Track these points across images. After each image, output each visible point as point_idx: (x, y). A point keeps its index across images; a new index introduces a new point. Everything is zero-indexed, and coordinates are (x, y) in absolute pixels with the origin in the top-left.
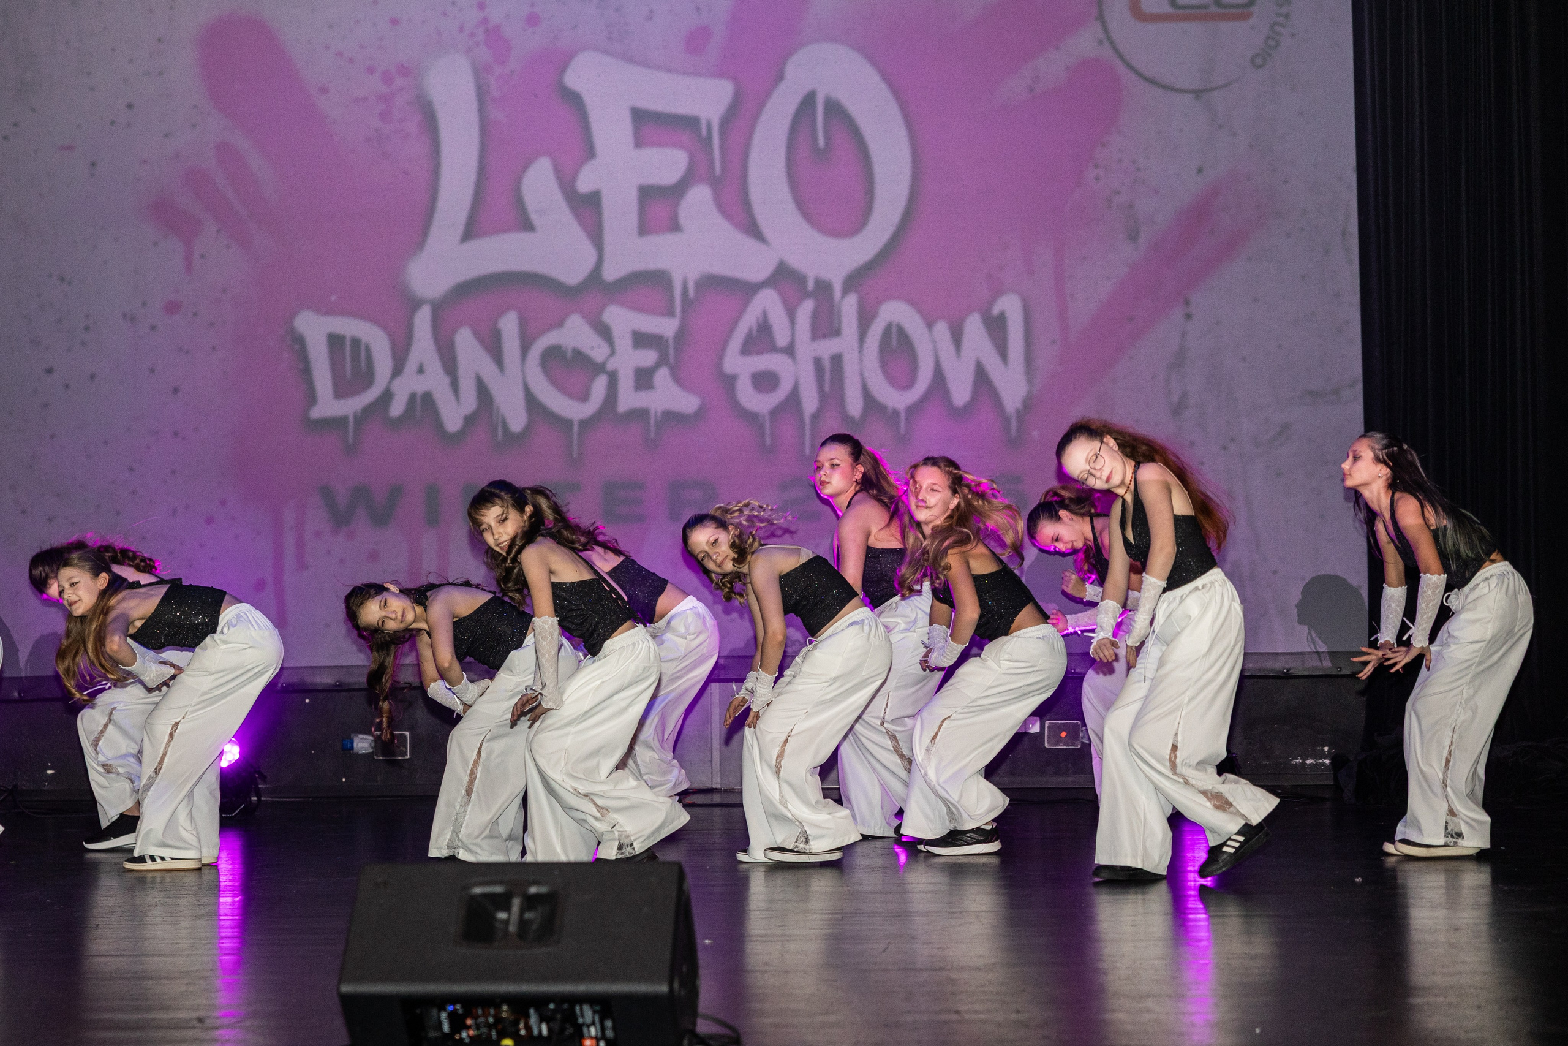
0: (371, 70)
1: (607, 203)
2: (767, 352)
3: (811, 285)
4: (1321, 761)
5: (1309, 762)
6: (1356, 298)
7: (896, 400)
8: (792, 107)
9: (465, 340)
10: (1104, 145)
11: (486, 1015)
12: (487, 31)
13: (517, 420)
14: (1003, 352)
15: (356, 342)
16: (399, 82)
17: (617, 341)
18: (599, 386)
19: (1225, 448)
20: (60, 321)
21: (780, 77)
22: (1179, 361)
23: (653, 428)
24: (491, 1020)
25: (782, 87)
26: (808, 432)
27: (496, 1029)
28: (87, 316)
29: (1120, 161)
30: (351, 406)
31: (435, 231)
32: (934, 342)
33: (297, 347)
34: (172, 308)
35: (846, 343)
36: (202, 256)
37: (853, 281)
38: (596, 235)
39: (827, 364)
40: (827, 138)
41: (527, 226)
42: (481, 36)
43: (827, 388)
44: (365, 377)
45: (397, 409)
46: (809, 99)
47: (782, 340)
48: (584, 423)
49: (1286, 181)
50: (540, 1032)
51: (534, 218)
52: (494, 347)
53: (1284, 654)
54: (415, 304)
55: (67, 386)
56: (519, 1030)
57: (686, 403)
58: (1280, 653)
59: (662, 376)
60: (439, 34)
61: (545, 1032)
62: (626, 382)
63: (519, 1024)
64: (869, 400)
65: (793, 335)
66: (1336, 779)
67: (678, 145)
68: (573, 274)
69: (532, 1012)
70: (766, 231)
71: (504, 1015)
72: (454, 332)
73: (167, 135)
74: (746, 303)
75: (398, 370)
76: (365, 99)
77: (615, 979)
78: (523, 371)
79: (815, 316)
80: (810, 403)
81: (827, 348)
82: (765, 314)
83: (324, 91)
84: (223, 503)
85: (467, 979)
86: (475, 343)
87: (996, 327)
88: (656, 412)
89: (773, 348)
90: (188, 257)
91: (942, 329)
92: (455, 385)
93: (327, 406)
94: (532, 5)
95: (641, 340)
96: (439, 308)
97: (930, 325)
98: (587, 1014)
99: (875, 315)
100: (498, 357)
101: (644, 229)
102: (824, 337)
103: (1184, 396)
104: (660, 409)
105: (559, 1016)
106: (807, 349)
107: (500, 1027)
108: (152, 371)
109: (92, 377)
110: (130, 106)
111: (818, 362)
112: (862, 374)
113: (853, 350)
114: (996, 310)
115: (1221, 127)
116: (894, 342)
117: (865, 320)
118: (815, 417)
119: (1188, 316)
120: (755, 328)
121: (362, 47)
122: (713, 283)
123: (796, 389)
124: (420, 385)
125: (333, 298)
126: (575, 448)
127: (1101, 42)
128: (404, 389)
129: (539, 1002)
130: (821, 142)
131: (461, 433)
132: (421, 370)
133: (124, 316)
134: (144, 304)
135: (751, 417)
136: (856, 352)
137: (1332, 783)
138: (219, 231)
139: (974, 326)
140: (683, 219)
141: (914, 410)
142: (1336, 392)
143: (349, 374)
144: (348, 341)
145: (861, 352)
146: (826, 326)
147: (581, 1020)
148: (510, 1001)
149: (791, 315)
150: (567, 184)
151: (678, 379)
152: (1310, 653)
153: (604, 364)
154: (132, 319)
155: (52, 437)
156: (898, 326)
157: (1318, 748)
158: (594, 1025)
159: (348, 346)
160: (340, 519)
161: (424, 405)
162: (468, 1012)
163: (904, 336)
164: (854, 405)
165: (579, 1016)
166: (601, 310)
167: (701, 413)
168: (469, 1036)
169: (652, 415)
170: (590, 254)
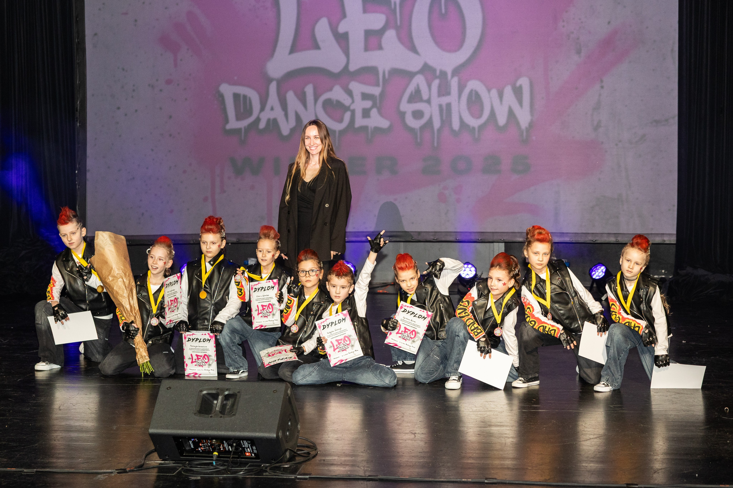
1: (351, 37)
2: (419, 102)
3: (438, 73)
6: (676, 79)
7: (474, 123)
9: (291, 97)
10: (567, 12)
14: (520, 102)
15: (245, 97)
17: (355, 97)
18: (347, 116)
19: (617, 145)
20: (123, 87)
22: (597, 107)
23: (370, 134)
26: (436, 136)
27: (211, 448)
28: (134, 86)
29: (574, 19)
30: (243, 124)
31: (278, 49)
32: (491, 98)
33: (220, 99)
34: (169, 82)
35: (452, 98)
36: (181, 60)
37: (456, 71)
38: (346, 51)
39: (444, 107)
40: (446, 9)
41: (317, 47)
43: (444, 118)
44: (249, 112)
45: (262, 125)
47: (425, 97)
48: (342, 132)
49: (647, 28)
51: (321, 44)
52: (302, 99)
54: (270, 80)
55: (126, 115)
56: (220, 449)
57: (384, 124)
59: (374, 112)
61: (230, 450)
62: (359, 114)
64: (462, 123)
65: (430, 95)
67: (380, 12)
68: (336, 68)
70: (419, 50)
71: (215, 443)
72: (286, 92)
74: (410, 81)
75: (262, 109)
78: (315, 110)
79: (440, 86)
80: (437, 124)
82: (418, 85)
84: (190, 165)
86: (295, 98)
87: (518, 92)
89: (421, 100)
90: (175, 61)
91: (494, 92)
92: (286, 115)
93: (233, 124)
95: (365, 96)
96: (280, 83)
97: (489, 90)
99: (465, 86)
100: (305, 104)
101: (367, 49)
102: (443, 95)
103: (600, 122)
104: (373, 126)
106: (436, 101)
107: (213, 447)
108: (161, 109)
109: (136, 111)
111: (440, 106)
112: (459, 112)
113: (456, 101)
114: (518, 84)
115: (619, 3)
116: (474, 98)
117: (461, 88)
118: (439, 130)
119: (602, 87)
120: (413, 93)
122: (396, 72)
123: (431, 118)
124: (272, 115)
125: (236, 78)
126: (337, 142)
128: (265, 116)
129: (227, 439)
130: (443, 11)
131: (289, 136)
132: (272, 109)
133: (149, 85)
134: (157, 80)
135: (411, 130)
136: (457, 101)
138: (188, 49)
139: (508, 91)
140: (384, 44)
141: (482, 127)
142: (667, 120)
143: (242, 110)
144: (242, 96)
145: (459, 102)
146: (444, 91)
147: (243, 446)
148: (217, 438)
149: (429, 86)
150: (334, 29)
151: (380, 113)
152: (651, 234)
153: (349, 107)
154: (152, 87)
155: (120, 136)
156: (475, 91)
157: (660, 271)
158: (249, 447)
159: (242, 99)
160: (239, 172)
161: (273, 124)
162: (200, 442)
163: (478, 96)
164: (456, 125)
165: (242, 445)
166: (348, 84)
167: (390, 128)
168: (201, 449)
169: (370, 129)
170: (342, 59)
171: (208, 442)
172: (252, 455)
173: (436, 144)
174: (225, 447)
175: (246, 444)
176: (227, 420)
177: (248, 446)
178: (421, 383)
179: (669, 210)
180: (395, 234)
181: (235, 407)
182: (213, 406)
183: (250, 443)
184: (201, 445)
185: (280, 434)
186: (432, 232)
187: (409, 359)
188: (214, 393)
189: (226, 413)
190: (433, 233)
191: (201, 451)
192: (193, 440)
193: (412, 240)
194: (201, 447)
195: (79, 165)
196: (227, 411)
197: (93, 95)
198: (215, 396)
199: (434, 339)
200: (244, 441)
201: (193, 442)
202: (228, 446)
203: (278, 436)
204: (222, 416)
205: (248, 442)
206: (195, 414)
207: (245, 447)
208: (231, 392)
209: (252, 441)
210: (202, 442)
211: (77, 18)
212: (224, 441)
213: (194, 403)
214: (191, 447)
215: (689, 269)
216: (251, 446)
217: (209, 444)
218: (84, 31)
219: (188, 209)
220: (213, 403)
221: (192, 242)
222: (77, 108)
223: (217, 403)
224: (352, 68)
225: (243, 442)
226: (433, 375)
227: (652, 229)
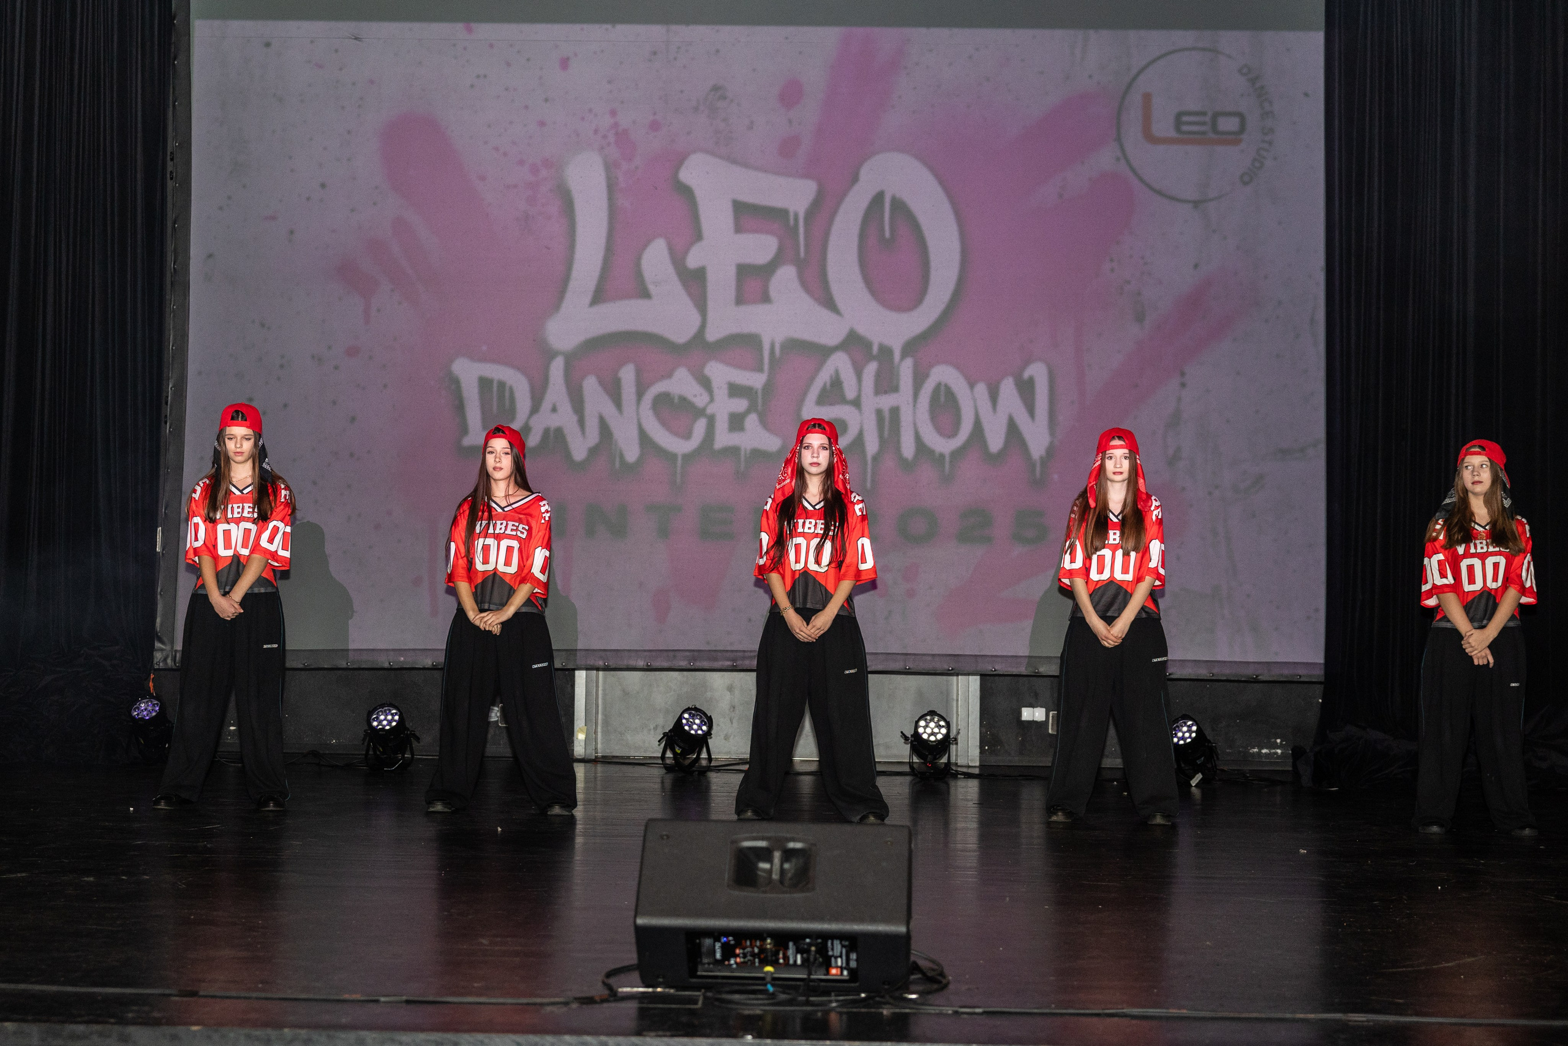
0: (521, 162)
1: (711, 276)
2: (838, 403)
3: (875, 349)
4: (1274, 751)
5: (1264, 751)
6: (1322, 374)
7: (943, 446)
8: (864, 204)
9: (591, 385)
10: (1118, 243)
11: (752, 946)
12: (617, 134)
13: (632, 453)
14: (1031, 410)
15: (502, 385)
16: (544, 173)
17: (716, 391)
18: (700, 428)
19: (1210, 493)
20: (260, 360)
21: (855, 179)
22: (1174, 421)
24: (756, 950)
25: (856, 188)
26: (869, 470)
27: (759, 958)
28: (283, 357)
29: (1131, 256)
31: (569, 295)
32: (975, 400)
33: (453, 387)
34: (352, 352)
35: (902, 398)
36: (379, 310)
37: (911, 347)
38: (701, 304)
39: (887, 415)
40: (892, 230)
41: (645, 294)
42: (612, 138)
43: (886, 433)
44: (508, 414)
45: (534, 440)
46: (879, 198)
47: (850, 394)
48: (687, 457)
49: (1266, 277)
50: (795, 961)
51: (651, 288)
52: (614, 392)
53: (1253, 662)
54: (550, 354)
56: (778, 959)
57: (769, 442)
58: (1251, 662)
59: (752, 420)
60: (578, 135)
61: (799, 962)
62: (722, 424)
63: (779, 954)
64: (921, 446)
65: (860, 390)
66: (1294, 765)
67: (768, 232)
68: (681, 335)
69: (791, 944)
70: (840, 304)
71: (768, 946)
72: (583, 378)
73: (352, 210)
74: (822, 363)
75: (535, 409)
76: (515, 186)
77: (862, 920)
78: (638, 414)
79: (878, 376)
80: (872, 446)
81: (887, 402)
82: (837, 372)
83: (482, 178)
84: (390, 514)
85: (740, 917)
86: (600, 389)
87: (1026, 389)
88: (746, 450)
89: (843, 400)
90: (367, 311)
91: (981, 389)
92: (581, 422)
94: (655, 114)
95: (735, 390)
96: (572, 359)
97: (972, 385)
98: (837, 948)
99: (927, 376)
100: (618, 402)
101: (740, 300)
102: (886, 392)
103: (1178, 450)
104: (749, 447)
105: (813, 948)
106: (871, 402)
107: (762, 956)
108: (334, 403)
109: (285, 406)
110: (323, 186)
111: (879, 413)
112: (915, 424)
113: (908, 404)
114: (1026, 375)
115: (1214, 231)
116: (942, 399)
117: (919, 379)
118: (875, 458)
119: (1183, 385)
120: (828, 384)
121: (514, 143)
122: (796, 346)
123: (860, 434)
124: (554, 421)
125: (485, 348)
126: (679, 476)
127: (1118, 159)
128: (540, 424)
129: (797, 937)
130: (887, 234)
131: (586, 462)
132: (554, 410)
133: (313, 357)
134: (330, 348)
136: (911, 405)
137: (1290, 769)
138: (392, 290)
139: (1008, 388)
140: (773, 293)
141: (957, 454)
142: (1303, 450)
143: (495, 411)
144: (495, 385)
145: (915, 405)
146: (886, 383)
147: (830, 953)
148: (775, 935)
149: (859, 373)
150: (678, 261)
151: (764, 423)
152: (1275, 663)
153: (704, 409)
154: (320, 360)
156: (946, 385)
157: (1273, 740)
158: (841, 956)
159: (495, 389)
161: (556, 438)
162: (738, 944)
163: (950, 394)
164: (908, 449)
165: (830, 949)
166: (703, 366)
168: (736, 963)
169: (743, 453)
170: (694, 319)
171: (756, 946)
172: (842, 974)
173: (869, 485)
174: (788, 957)
176: (799, 896)
177: (841, 953)
179: (1309, 618)
183: (846, 947)
184: (738, 951)
188: (760, 847)
191: (734, 966)
192: (725, 941)
194: (736, 956)
195: (165, 510)
197: (200, 373)
198: (765, 854)
200: (834, 942)
201: (723, 945)
202: (797, 954)
204: (788, 889)
205: (843, 943)
206: (730, 885)
207: (833, 956)
208: (798, 845)
209: (852, 941)
211: (174, 223)
213: (726, 866)
214: (716, 956)
215: (1350, 730)
216: (845, 952)
218: (187, 250)
219: (382, 601)
222: (168, 397)
223: (770, 867)
224: (712, 335)
225: (832, 944)
227: (1276, 654)
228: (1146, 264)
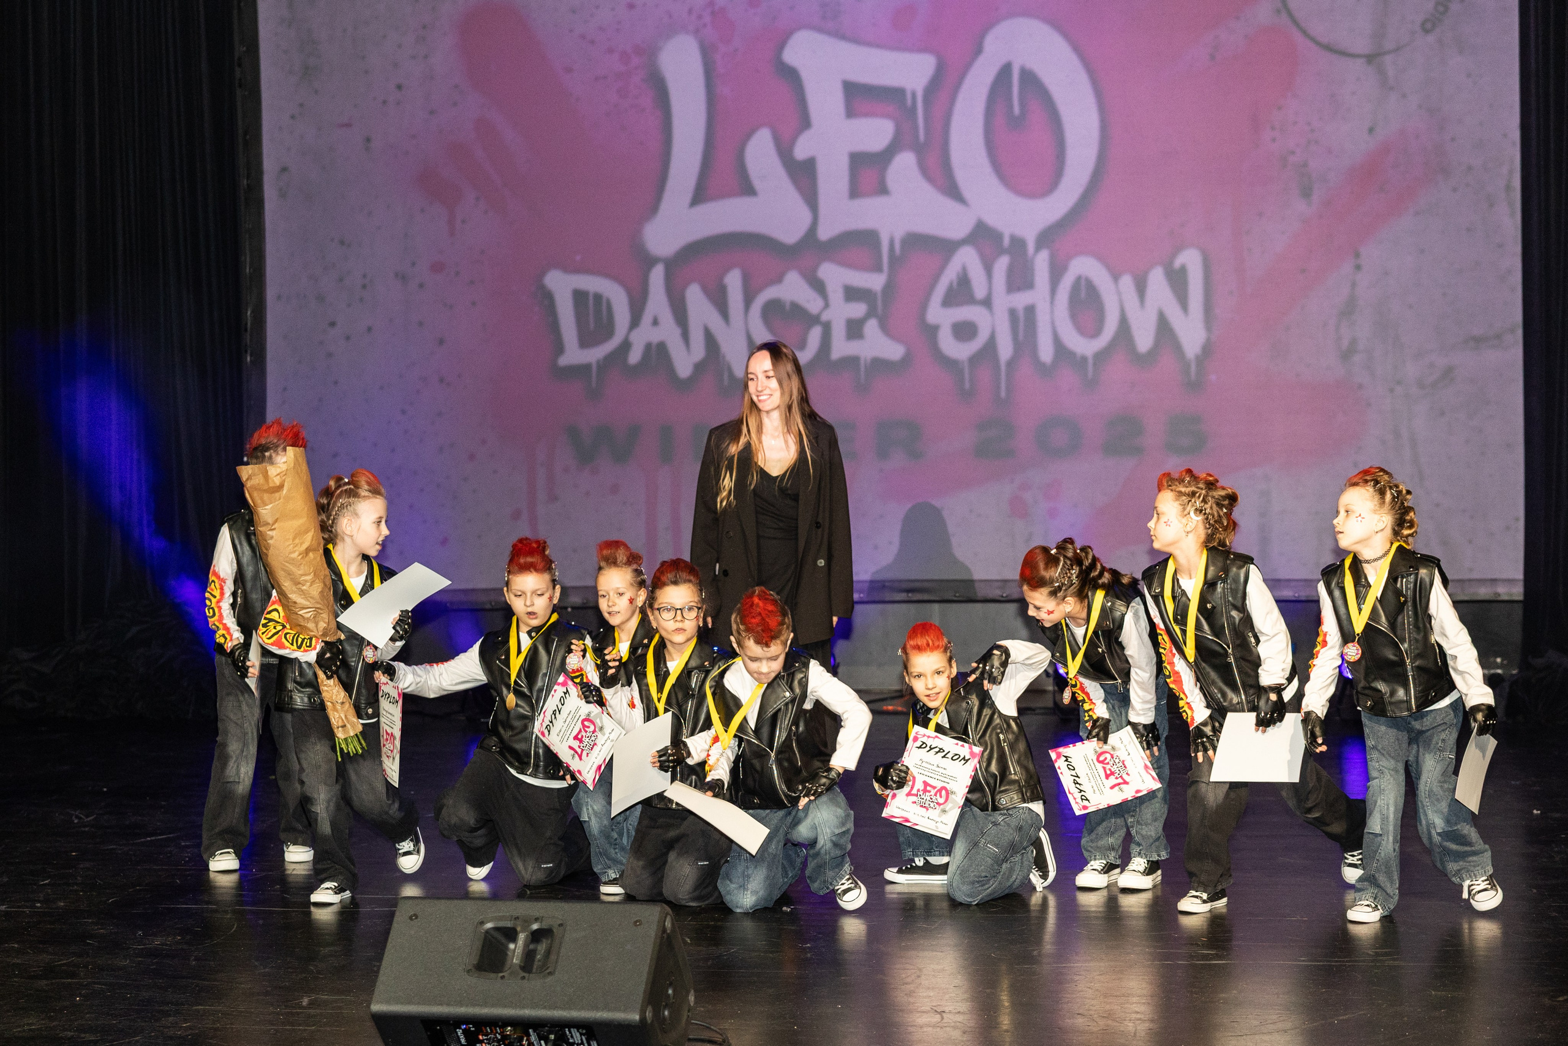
0: (610, 51)
1: (822, 169)
2: (967, 304)
3: (1006, 241)
6: (1518, 249)
7: (1084, 347)
8: (990, 77)
9: (694, 295)
10: (1280, 108)
12: (713, 13)
14: (1183, 301)
15: (598, 297)
16: (635, 61)
17: (831, 295)
18: (815, 336)
19: (1392, 390)
20: (341, 280)
21: (978, 50)
22: (1349, 310)
23: (862, 373)
25: (981, 61)
26: (1003, 377)
28: (364, 276)
29: (1295, 123)
30: (594, 355)
31: (667, 196)
32: (1119, 293)
33: (546, 302)
34: (437, 268)
35: (1038, 295)
36: (463, 222)
37: (1045, 238)
38: (811, 198)
39: (1021, 315)
40: (1022, 106)
41: (747, 189)
42: (707, 19)
43: (1021, 338)
44: (606, 329)
45: (635, 356)
46: (1005, 71)
47: (980, 292)
49: (1453, 140)
51: (757, 184)
52: (719, 299)
54: (650, 261)
55: (348, 338)
57: (894, 351)
59: (872, 327)
60: (670, 17)
62: (839, 332)
65: (990, 288)
67: (887, 116)
68: (790, 235)
70: (967, 194)
71: (509, 1033)
72: (685, 287)
75: (635, 322)
76: (605, 77)
78: (745, 321)
79: (1010, 271)
80: (1005, 350)
81: (1021, 300)
82: (964, 269)
83: (569, 70)
84: (484, 442)
86: (704, 298)
87: (1178, 281)
88: (865, 360)
89: (971, 300)
90: (451, 222)
91: (1127, 282)
92: (685, 336)
93: (573, 355)
95: (852, 294)
96: (672, 266)
97: (1116, 277)
99: (1065, 269)
100: (725, 312)
101: (855, 192)
102: (1019, 289)
103: (1354, 341)
104: (870, 357)
106: (1003, 301)
108: (421, 324)
109: (370, 329)
110: (399, 87)
111: (1013, 313)
112: (1053, 323)
113: (1045, 301)
114: (1178, 263)
115: (1392, 88)
116: (1083, 294)
117: (1057, 272)
118: (1010, 364)
119: (1358, 267)
120: (955, 284)
121: (601, 29)
122: (916, 242)
123: (992, 337)
124: (655, 336)
125: (578, 258)
127: (1278, 11)
128: (640, 339)
129: (536, 1024)
130: (1017, 110)
131: (692, 379)
132: (655, 322)
133: (397, 275)
134: (414, 264)
135: (950, 364)
136: (1048, 303)
138: (477, 199)
139: (1157, 278)
140: (891, 183)
141: (1101, 356)
142: (1498, 337)
143: (592, 326)
144: (591, 298)
145: (1052, 302)
146: (1020, 279)
147: (571, 1041)
148: (515, 1023)
149: (988, 269)
150: (785, 152)
151: (885, 329)
152: (1470, 580)
153: (818, 316)
154: (402, 278)
155: (336, 383)
156: (1086, 278)
159: (591, 302)
160: (586, 456)
161: (658, 354)
162: (479, 1031)
163: (1091, 288)
164: (1046, 352)
165: (569, 1037)
166: (815, 269)
167: (906, 361)
169: (862, 362)
170: (806, 216)
171: (497, 1032)
173: (1003, 394)
174: (533, 1043)
175: (576, 1036)
176: (535, 983)
177: (582, 1040)
178: (961, 904)
179: (1506, 528)
180: (917, 585)
181: (553, 957)
182: (507, 954)
183: (584, 1034)
184: (481, 1037)
185: (649, 1014)
186: (997, 581)
187: (937, 853)
188: (508, 928)
189: (534, 970)
190: (999, 584)
192: (465, 1028)
193: (955, 599)
194: (481, 1042)
196: (536, 964)
197: (279, 297)
198: (510, 934)
199: (988, 810)
200: (572, 1030)
201: (465, 1032)
202: (540, 1041)
203: (643, 1019)
204: (525, 974)
205: (580, 1031)
206: (468, 971)
207: (574, 1043)
208: (545, 926)
209: (589, 1029)
210: (482, 1032)
211: (246, 133)
212: (530, 1030)
213: (467, 949)
214: (460, 1042)
215: (1552, 656)
216: (586, 1039)
217: (499, 1037)
218: (260, 164)
219: (479, 537)
220: (507, 948)
221: (488, 606)
222: (246, 324)
223: (516, 949)
224: (824, 233)
225: (570, 1032)
226: (987, 886)
227: (1471, 570)
228: (1312, 131)
